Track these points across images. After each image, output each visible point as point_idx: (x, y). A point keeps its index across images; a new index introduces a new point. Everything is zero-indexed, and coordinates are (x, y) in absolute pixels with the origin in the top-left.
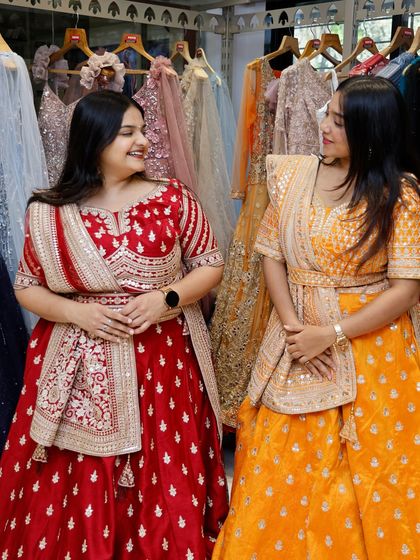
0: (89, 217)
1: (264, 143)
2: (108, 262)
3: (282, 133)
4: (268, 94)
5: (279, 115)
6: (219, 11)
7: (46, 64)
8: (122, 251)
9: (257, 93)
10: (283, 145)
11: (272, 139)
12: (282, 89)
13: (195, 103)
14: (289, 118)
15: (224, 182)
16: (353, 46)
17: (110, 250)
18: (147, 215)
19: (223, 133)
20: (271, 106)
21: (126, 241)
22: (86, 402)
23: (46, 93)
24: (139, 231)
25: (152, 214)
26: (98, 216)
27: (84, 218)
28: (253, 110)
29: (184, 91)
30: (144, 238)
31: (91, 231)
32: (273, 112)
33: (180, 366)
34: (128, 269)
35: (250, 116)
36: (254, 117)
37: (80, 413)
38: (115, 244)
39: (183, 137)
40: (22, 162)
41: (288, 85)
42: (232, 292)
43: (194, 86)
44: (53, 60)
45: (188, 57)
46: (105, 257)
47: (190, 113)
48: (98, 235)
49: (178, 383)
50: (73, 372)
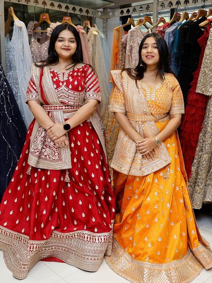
0: (53, 72)
1: (122, 60)
2: (57, 91)
3: (129, 55)
4: (123, 40)
5: (128, 48)
6: (101, 10)
7: (33, 28)
8: (63, 87)
9: (118, 39)
10: (129, 61)
11: (125, 59)
12: (129, 38)
13: (93, 45)
14: (132, 49)
15: (105, 77)
16: (157, 21)
17: (58, 86)
18: (75, 74)
19: (105, 57)
20: (124, 45)
21: (65, 84)
22: (48, 149)
23: (33, 40)
24: (71, 80)
25: (77, 74)
26: (56, 73)
27: (51, 72)
28: (117, 47)
29: (89, 41)
30: (72, 83)
31: (53, 78)
32: (125, 48)
33: (87, 134)
34: (64, 94)
35: (116, 49)
36: (117, 49)
37: (45, 154)
38: (61, 84)
39: (88, 58)
40: (24, 65)
41: (131, 36)
42: (109, 121)
43: (92, 38)
44: (35, 27)
45: (89, 27)
46: (56, 88)
47: (91, 49)
48: (55, 80)
49: (87, 141)
50: (44, 137)
